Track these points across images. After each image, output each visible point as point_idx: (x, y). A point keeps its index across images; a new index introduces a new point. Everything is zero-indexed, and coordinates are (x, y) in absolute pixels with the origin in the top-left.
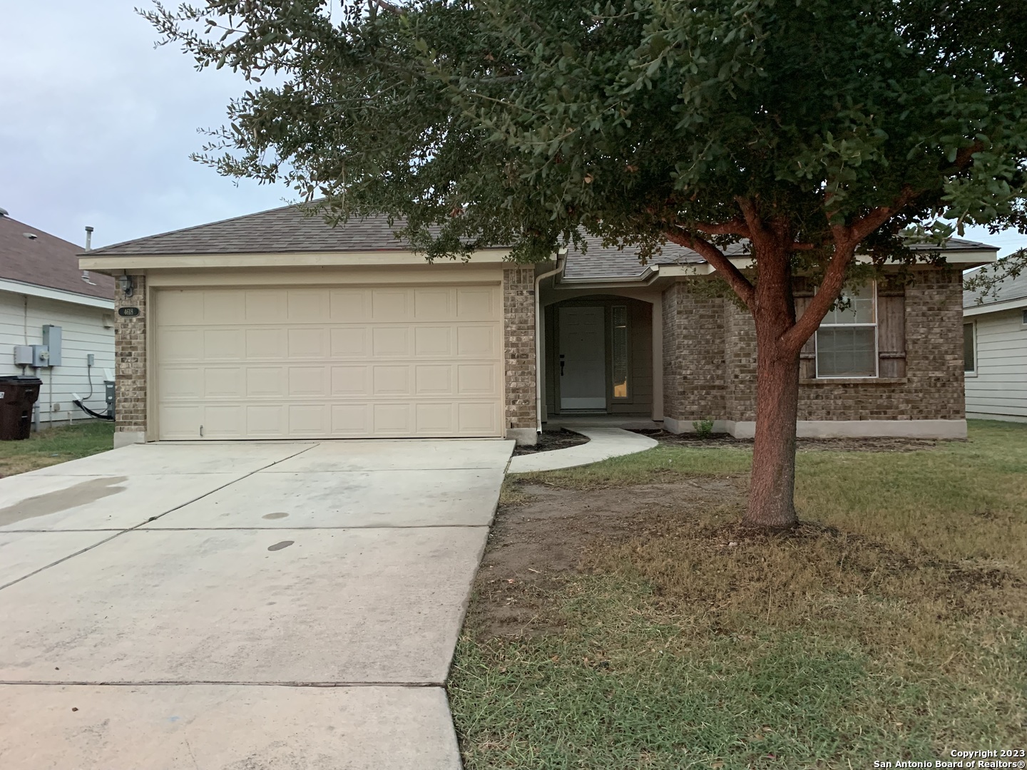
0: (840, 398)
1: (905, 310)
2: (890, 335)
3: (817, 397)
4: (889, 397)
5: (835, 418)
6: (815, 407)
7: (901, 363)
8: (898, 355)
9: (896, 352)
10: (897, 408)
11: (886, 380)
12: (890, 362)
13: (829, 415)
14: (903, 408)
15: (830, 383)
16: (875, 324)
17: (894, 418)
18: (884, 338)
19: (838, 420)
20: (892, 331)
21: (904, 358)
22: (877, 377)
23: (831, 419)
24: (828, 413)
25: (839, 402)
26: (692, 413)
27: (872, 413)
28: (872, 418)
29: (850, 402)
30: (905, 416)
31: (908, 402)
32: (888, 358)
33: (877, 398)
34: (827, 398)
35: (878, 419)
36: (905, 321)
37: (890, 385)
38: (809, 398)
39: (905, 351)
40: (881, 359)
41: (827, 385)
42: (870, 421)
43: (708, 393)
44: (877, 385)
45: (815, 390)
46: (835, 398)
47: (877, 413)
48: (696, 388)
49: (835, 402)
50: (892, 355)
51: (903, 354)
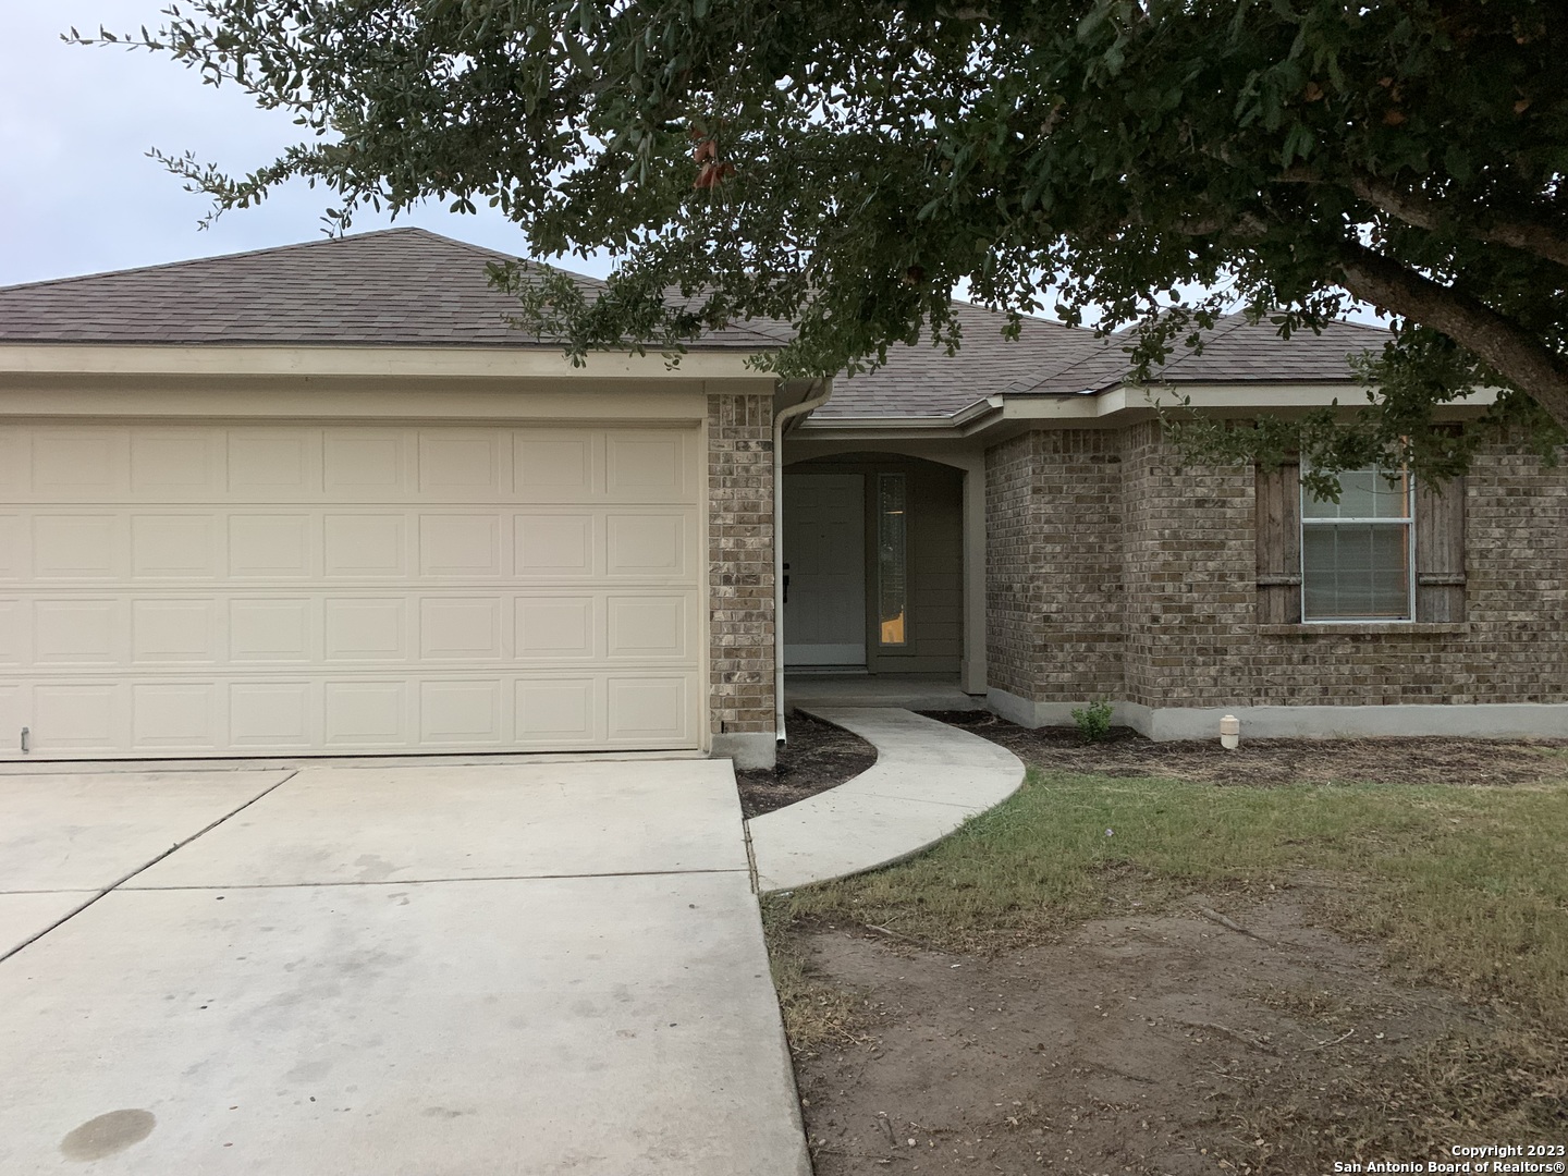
0: (1347, 662)
1: (1465, 493)
2: (1437, 541)
3: (1304, 660)
4: (1436, 661)
5: (1337, 701)
6: (1300, 678)
7: (1457, 593)
8: (1451, 580)
9: (1450, 574)
10: (1450, 680)
11: (1430, 626)
12: (1436, 593)
13: (1326, 695)
14: (1463, 681)
15: (1330, 633)
16: (1411, 520)
17: (1446, 701)
18: (1426, 546)
19: (1342, 703)
20: (1441, 533)
21: (1461, 586)
22: (1413, 620)
23: (1331, 703)
24: (1325, 691)
25: (1346, 669)
27: (1405, 690)
28: (1406, 701)
29: (1367, 669)
30: (1465, 697)
31: (1469, 669)
32: (1435, 585)
33: (1415, 661)
34: (1324, 661)
35: (1415, 701)
36: (1465, 514)
37: (1438, 636)
38: (1289, 661)
39: (1466, 573)
40: (1421, 586)
41: (1325, 636)
42: (1401, 706)
43: (1090, 649)
44: (1417, 637)
45: (1301, 645)
46: (1339, 661)
47: (1413, 690)
48: (1069, 638)
49: (1337, 670)
50: (1441, 579)
51: (1462, 578)
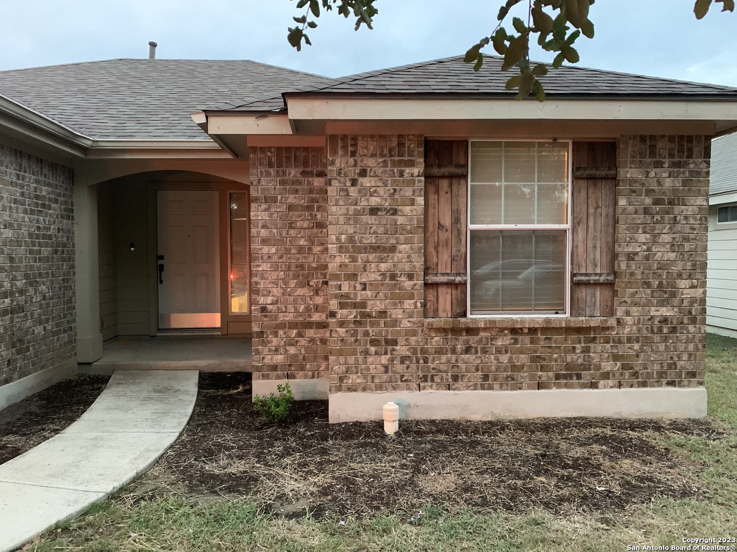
0: (506, 352)
1: (616, 203)
2: (590, 245)
3: (467, 350)
4: (586, 350)
5: (496, 386)
6: (463, 366)
7: (607, 293)
8: (602, 279)
9: (600, 275)
10: (598, 368)
11: (582, 321)
12: (589, 291)
13: (486, 381)
14: (609, 369)
15: (491, 326)
16: (567, 226)
17: (594, 385)
18: (581, 249)
19: (501, 388)
20: (595, 237)
21: (611, 284)
22: (568, 315)
23: (491, 388)
24: (486, 378)
25: (504, 358)
26: (274, 368)
27: (558, 377)
28: (559, 386)
29: (523, 359)
30: (611, 382)
31: (616, 358)
32: (587, 284)
33: (567, 351)
34: (485, 351)
35: (566, 386)
36: (616, 221)
37: (588, 329)
38: (454, 351)
39: (615, 274)
40: (576, 285)
41: (485, 329)
42: (554, 390)
43: (300, 335)
44: (569, 330)
45: (464, 337)
46: (499, 351)
47: (565, 377)
48: (283, 326)
49: (497, 359)
50: (593, 278)
51: (611, 278)
